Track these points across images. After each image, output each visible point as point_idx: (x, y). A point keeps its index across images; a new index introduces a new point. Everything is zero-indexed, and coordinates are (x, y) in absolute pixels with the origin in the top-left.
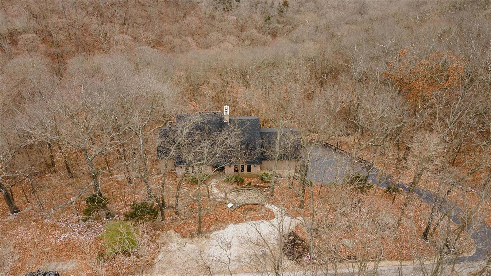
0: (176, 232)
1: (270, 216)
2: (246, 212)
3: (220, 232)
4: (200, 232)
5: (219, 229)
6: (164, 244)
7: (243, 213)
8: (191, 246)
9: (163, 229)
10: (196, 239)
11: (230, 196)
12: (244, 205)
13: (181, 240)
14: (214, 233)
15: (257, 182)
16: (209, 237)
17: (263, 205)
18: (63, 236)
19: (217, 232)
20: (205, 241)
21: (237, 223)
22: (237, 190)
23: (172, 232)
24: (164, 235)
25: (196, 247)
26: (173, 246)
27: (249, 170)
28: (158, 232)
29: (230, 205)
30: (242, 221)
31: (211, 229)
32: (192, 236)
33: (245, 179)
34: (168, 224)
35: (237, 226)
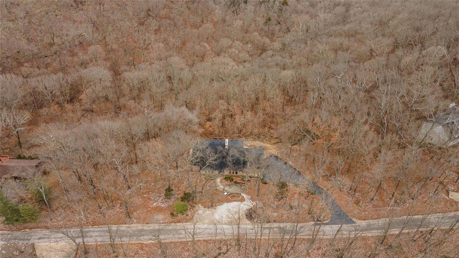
0: (202, 205)
1: (243, 200)
2: (233, 197)
3: (220, 206)
4: (212, 206)
5: (220, 205)
6: (197, 210)
7: (231, 198)
8: (208, 212)
9: (196, 204)
10: (210, 209)
11: (226, 188)
12: (232, 194)
13: (204, 209)
14: (218, 207)
15: (240, 180)
16: (216, 209)
17: (241, 194)
18: (155, 204)
19: (219, 206)
20: (214, 210)
21: (228, 202)
22: (229, 186)
23: (200, 205)
24: (196, 206)
25: (211, 213)
26: (200, 212)
27: (236, 173)
28: (194, 205)
29: (226, 193)
30: (230, 202)
31: (217, 205)
32: (209, 208)
33: (234, 178)
34: (198, 201)
35: (228, 204)
